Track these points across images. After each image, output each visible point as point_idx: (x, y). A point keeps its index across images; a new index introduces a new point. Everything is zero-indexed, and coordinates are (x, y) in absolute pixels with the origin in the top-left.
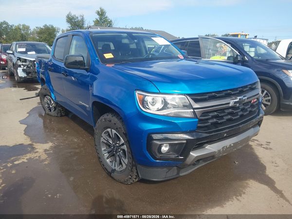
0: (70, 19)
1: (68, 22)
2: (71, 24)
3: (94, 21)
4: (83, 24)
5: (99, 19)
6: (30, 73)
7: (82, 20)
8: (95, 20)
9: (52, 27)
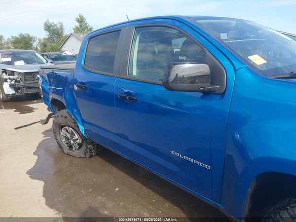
0: (48, 27)
1: (46, 29)
2: (49, 32)
3: (73, 29)
4: (62, 32)
5: (78, 26)
6: (19, 88)
7: (62, 28)
8: (74, 27)
9: (28, 36)
